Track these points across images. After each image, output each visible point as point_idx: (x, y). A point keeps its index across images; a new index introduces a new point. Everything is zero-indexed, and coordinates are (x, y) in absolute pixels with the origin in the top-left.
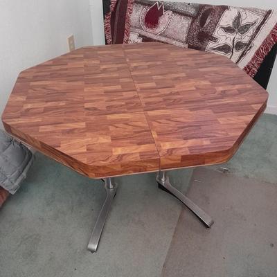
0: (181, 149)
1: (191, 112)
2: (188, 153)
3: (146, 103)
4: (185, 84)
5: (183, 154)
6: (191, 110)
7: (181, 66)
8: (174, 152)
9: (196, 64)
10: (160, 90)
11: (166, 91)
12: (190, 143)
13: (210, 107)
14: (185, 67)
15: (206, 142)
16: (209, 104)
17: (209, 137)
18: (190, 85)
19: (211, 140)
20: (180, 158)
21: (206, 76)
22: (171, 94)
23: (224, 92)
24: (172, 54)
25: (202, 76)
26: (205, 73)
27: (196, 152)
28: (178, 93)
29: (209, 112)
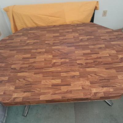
0: (100, 93)
1: (106, 71)
3: (86, 63)
4: (104, 52)
5: (101, 96)
7: (103, 39)
8: (97, 94)
9: (110, 39)
11: (94, 56)
12: (105, 89)
13: (115, 68)
14: (105, 41)
15: (111, 90)
16: (114, 66)
17: (113, 86)
19: (113, 88)
21: (114, 47)
23: (122, 58)
24: (99, 31)
25: (112, 47)
26: (114, 45)
27: (107, 95)
28: (100, 58)
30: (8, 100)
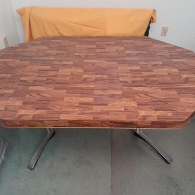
0: (152, 116)
1: (163, 91)
2: (157, 120)
3: (132, 81)
4: (161, 70)
5: (153, 120)
6: (162, 89)
7: (159, 55)
8: (147, 118)
9: (170, 55)
10: (143, 73)
11: (147, 74)
12: (159, 113)
13: (175, 89)
14: (162, 57)
15: (169, 114)
16: (175, 87)
17: (172, 110)
18: (164, 71)
19: (172, 113)
20: (150, 122)
21: (177, 65)
22: (150, 76)
23: (187, 79)
24: (154, 46)
25: (173, 65)
26: (176, 63)
27: (162, 120)
28: (155, 76)
29: (174, 92)
30: (10, 117)
